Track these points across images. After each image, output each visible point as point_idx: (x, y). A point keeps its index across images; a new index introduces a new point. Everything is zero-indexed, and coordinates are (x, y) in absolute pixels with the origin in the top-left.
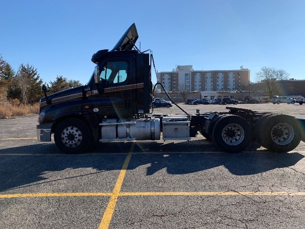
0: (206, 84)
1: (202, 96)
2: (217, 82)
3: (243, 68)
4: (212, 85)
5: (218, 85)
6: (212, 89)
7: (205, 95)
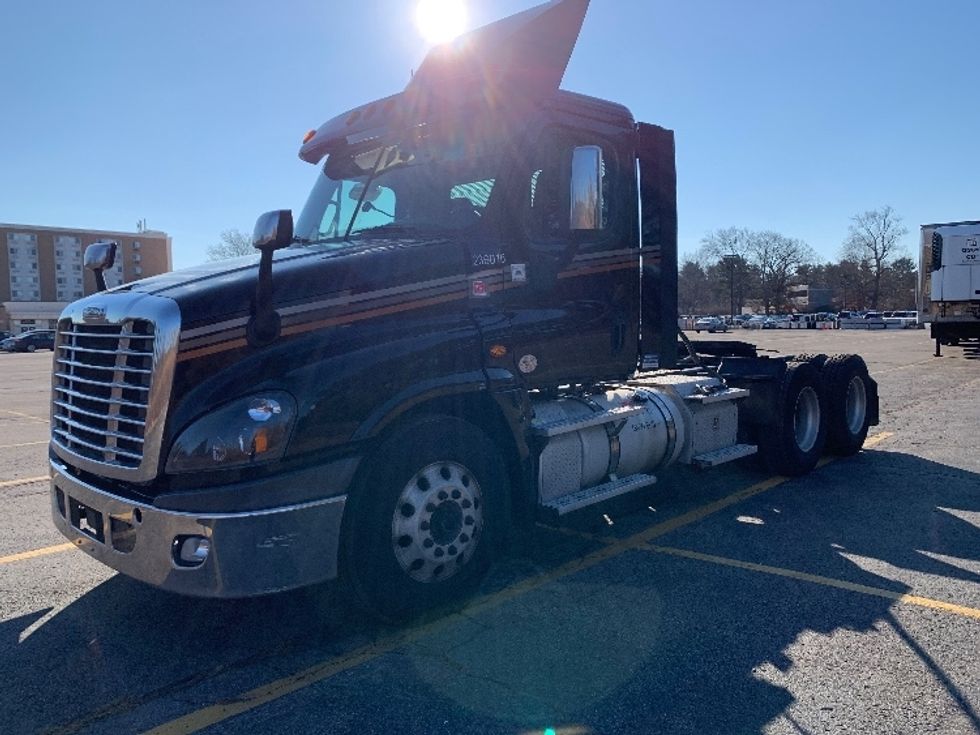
0: (12, 274)
1: (13, 317)
2: (57, 271)
3: (148, 228)
4: (35, 280)
5: (60, 281)
6: (36, 294)
7: (25, 317)
